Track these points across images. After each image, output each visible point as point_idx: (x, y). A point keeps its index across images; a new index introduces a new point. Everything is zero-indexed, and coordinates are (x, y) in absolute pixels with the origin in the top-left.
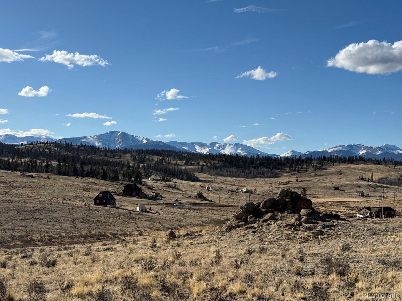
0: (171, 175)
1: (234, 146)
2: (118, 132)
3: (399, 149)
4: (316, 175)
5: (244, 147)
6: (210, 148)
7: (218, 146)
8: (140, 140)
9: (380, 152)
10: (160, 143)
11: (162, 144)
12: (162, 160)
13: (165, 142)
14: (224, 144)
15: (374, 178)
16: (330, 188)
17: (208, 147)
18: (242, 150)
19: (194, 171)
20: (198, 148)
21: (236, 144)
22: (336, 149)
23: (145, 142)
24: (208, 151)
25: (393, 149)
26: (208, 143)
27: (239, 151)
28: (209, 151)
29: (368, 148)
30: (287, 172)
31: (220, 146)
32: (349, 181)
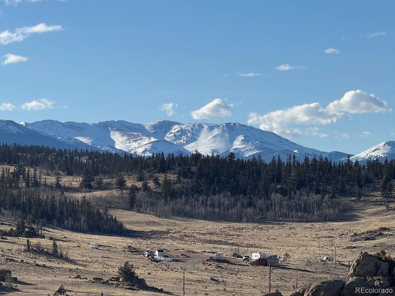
0: (42, 218)
1: (224, 131)
5: (251, 133)
6: (153, 139)
7: (177, 132)
10: (10, 127)
11: (15, 130)
12: (16, 175)
13: (22, 123)
14: (194, 125)
17: (148, 135)
18: (245, 141)
19: (110, 204)
20: (121, 139)
21: (228, 125)
24: (148, 147)
26: (148, 124)
27: (238, 144)
28: (153, 147)
30: (376, 203)
31: (183, 132)
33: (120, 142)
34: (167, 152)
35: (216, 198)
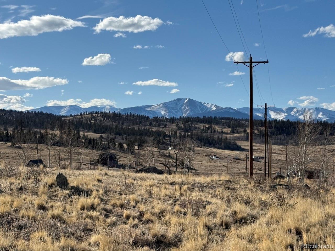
1: (314, 111)
2: (185, 99)
5: (325, 111)
6: (286, 114)
7: (296, 111)
8: (209, 107)
10: (231, 110)
13: (236, 108)
14: (302, 109)
17: (284, 112)
18: (323, 114)
19: (239, 139)
20: (273, 114)
21: (316, 108)
23: (214, 109)
24: (284, 117)
26: (284, 109)
27: (320, 116)
28: (286, 117)
31: (298, 111)
33: (273, 115)
34: (291, 120)
35: (279, 136)
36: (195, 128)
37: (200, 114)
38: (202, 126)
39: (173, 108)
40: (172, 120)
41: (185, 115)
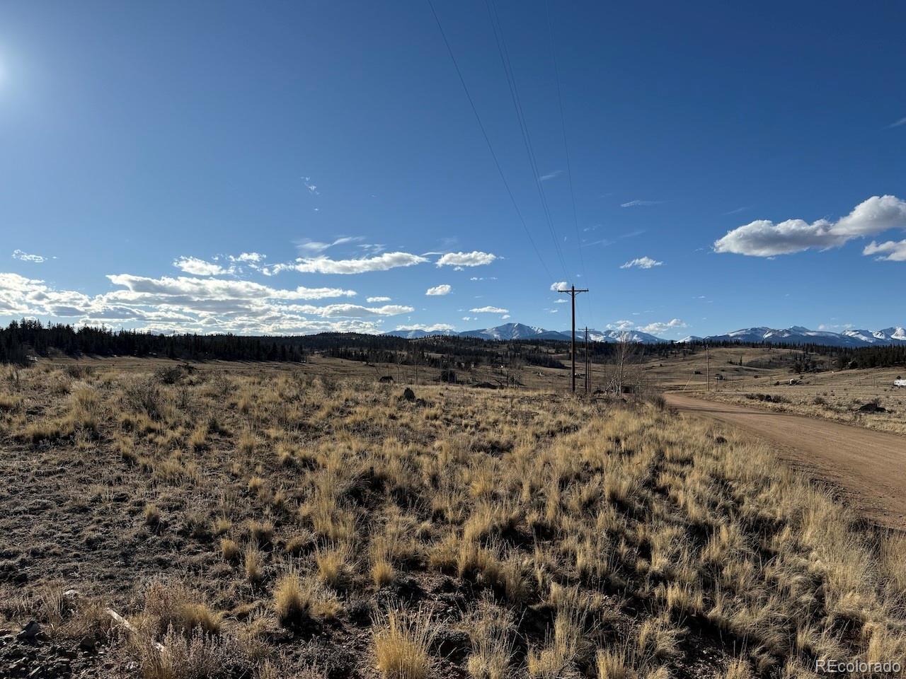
1: (630, 333)
2: (515, 324)
3: (808, 331)
4: (684, 360)
5: (640, 334)
6: (605, 336)
7: (613, 334)
8: (536, 330)
9: (786, 335)
12: (535, 349)
14: (619, 331)
15: (743, 362)
16: (691, 372)
17: (603, 335)
18: (638, 337)
19: (563, 358)
20: (593, 336)
21: (632, 331)
22: (738, 333)
23: (541, 332)
24: (603, 339)
25: (801, 331)
26: (603, 332)
27: (635, 338)
29: (774, 331)
30: (656, 358)
31: (615, 334)
32: (715, 365)
33: (593, 338)
34: (609, 341)
35: (598, 356)
36: (524, 349)
37: (527, 336)
38: (530, 347)
39: (505, 332)
40: (504, 342)
41: (515, 338)
